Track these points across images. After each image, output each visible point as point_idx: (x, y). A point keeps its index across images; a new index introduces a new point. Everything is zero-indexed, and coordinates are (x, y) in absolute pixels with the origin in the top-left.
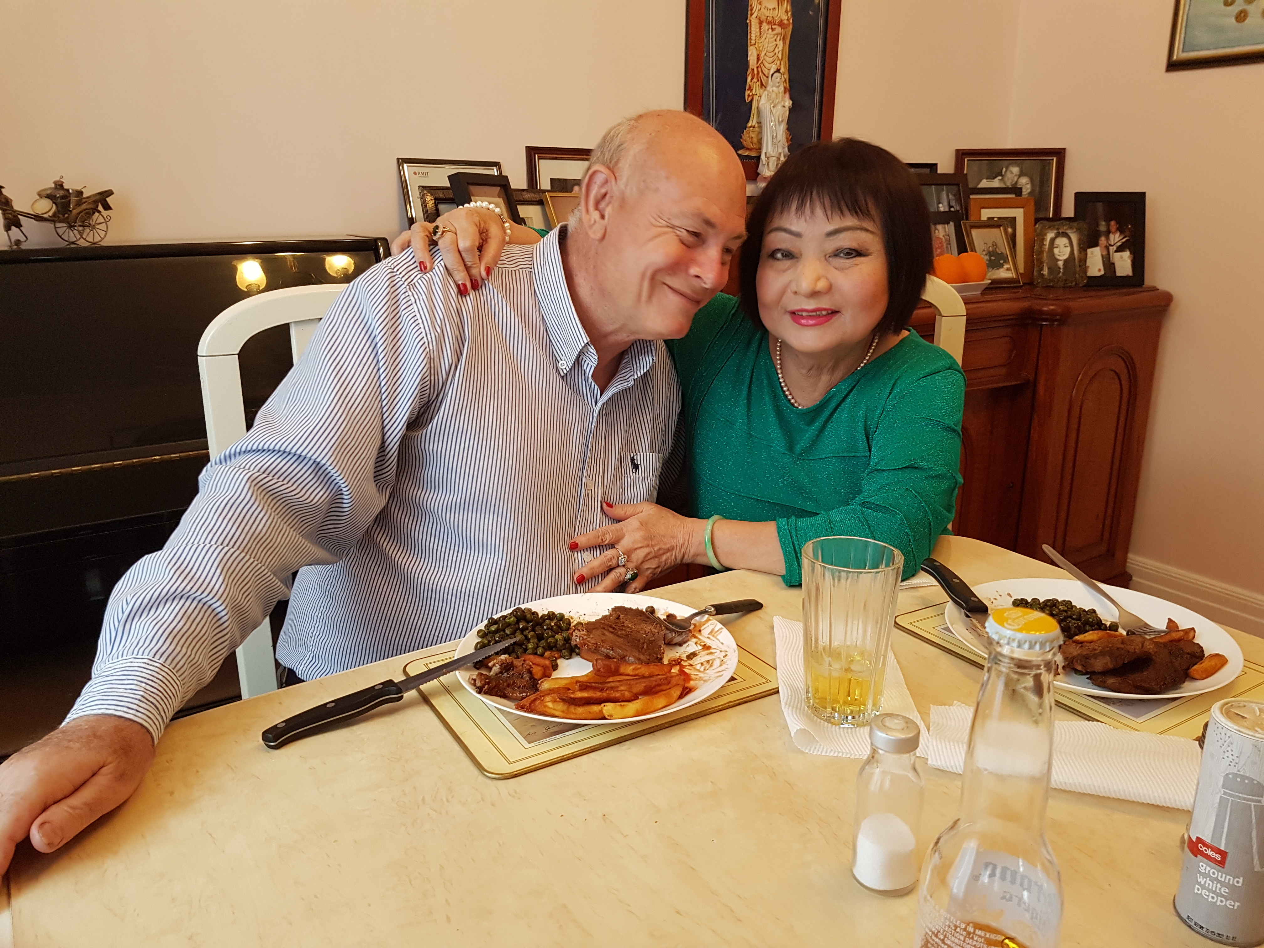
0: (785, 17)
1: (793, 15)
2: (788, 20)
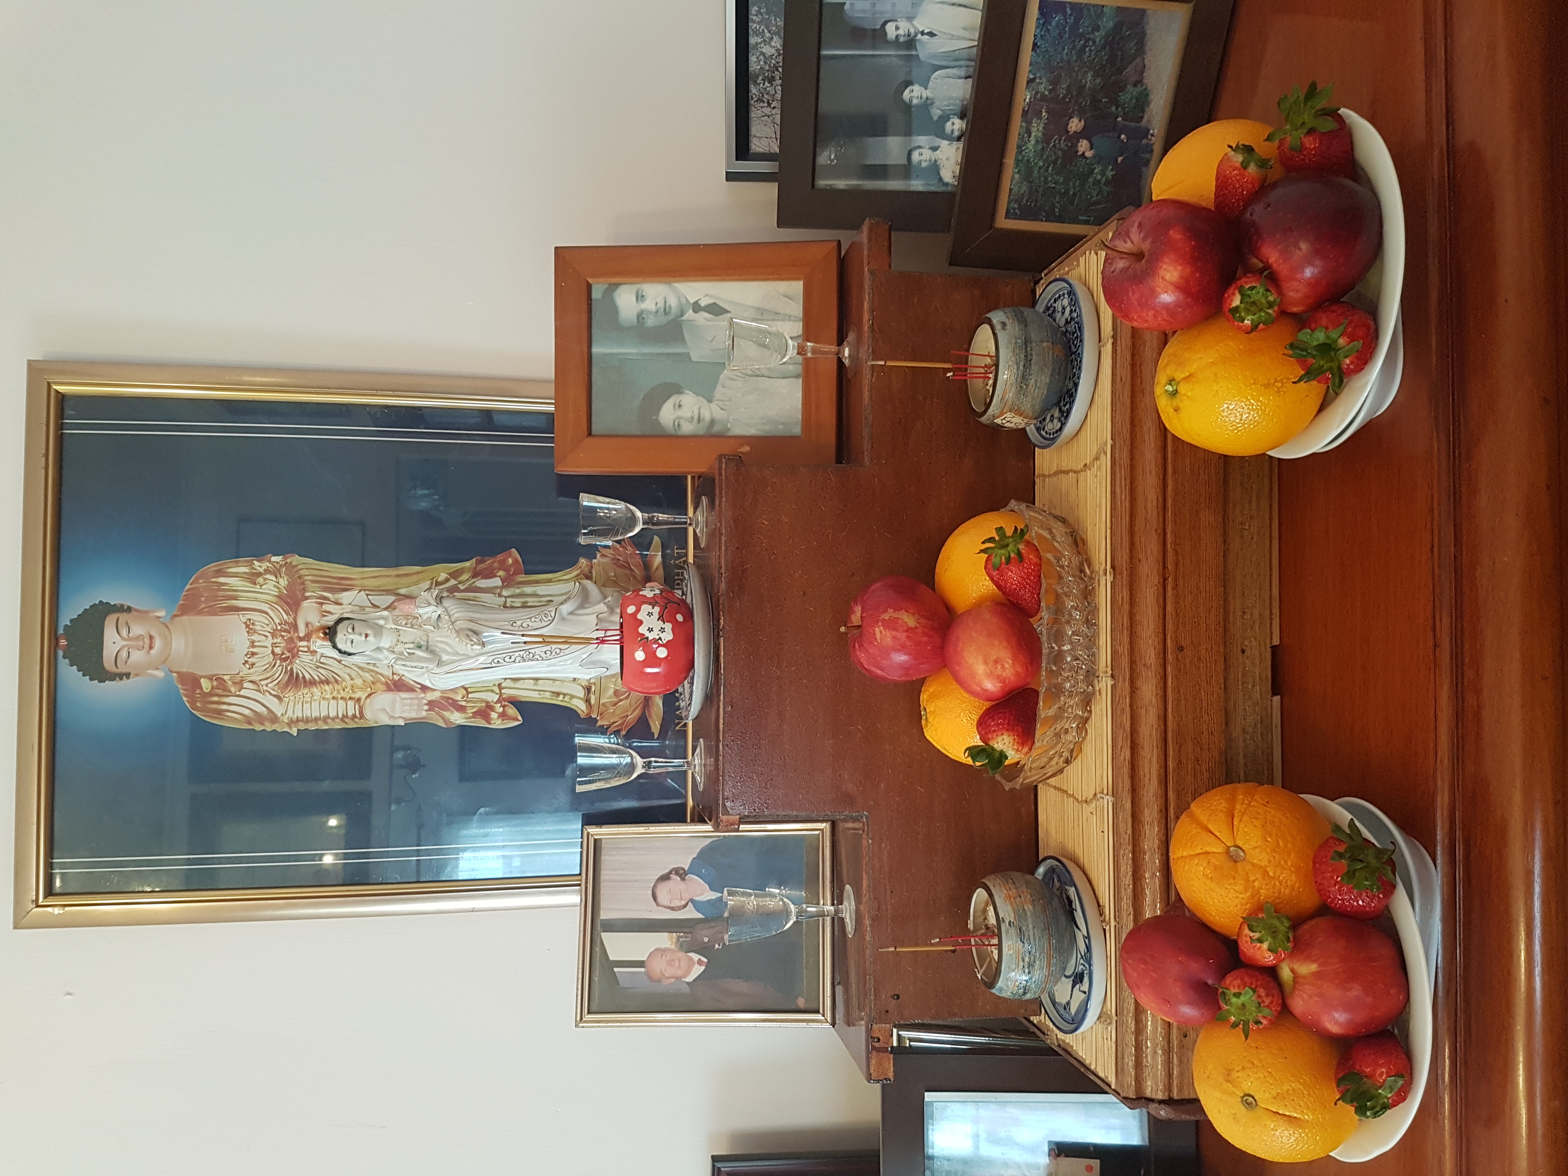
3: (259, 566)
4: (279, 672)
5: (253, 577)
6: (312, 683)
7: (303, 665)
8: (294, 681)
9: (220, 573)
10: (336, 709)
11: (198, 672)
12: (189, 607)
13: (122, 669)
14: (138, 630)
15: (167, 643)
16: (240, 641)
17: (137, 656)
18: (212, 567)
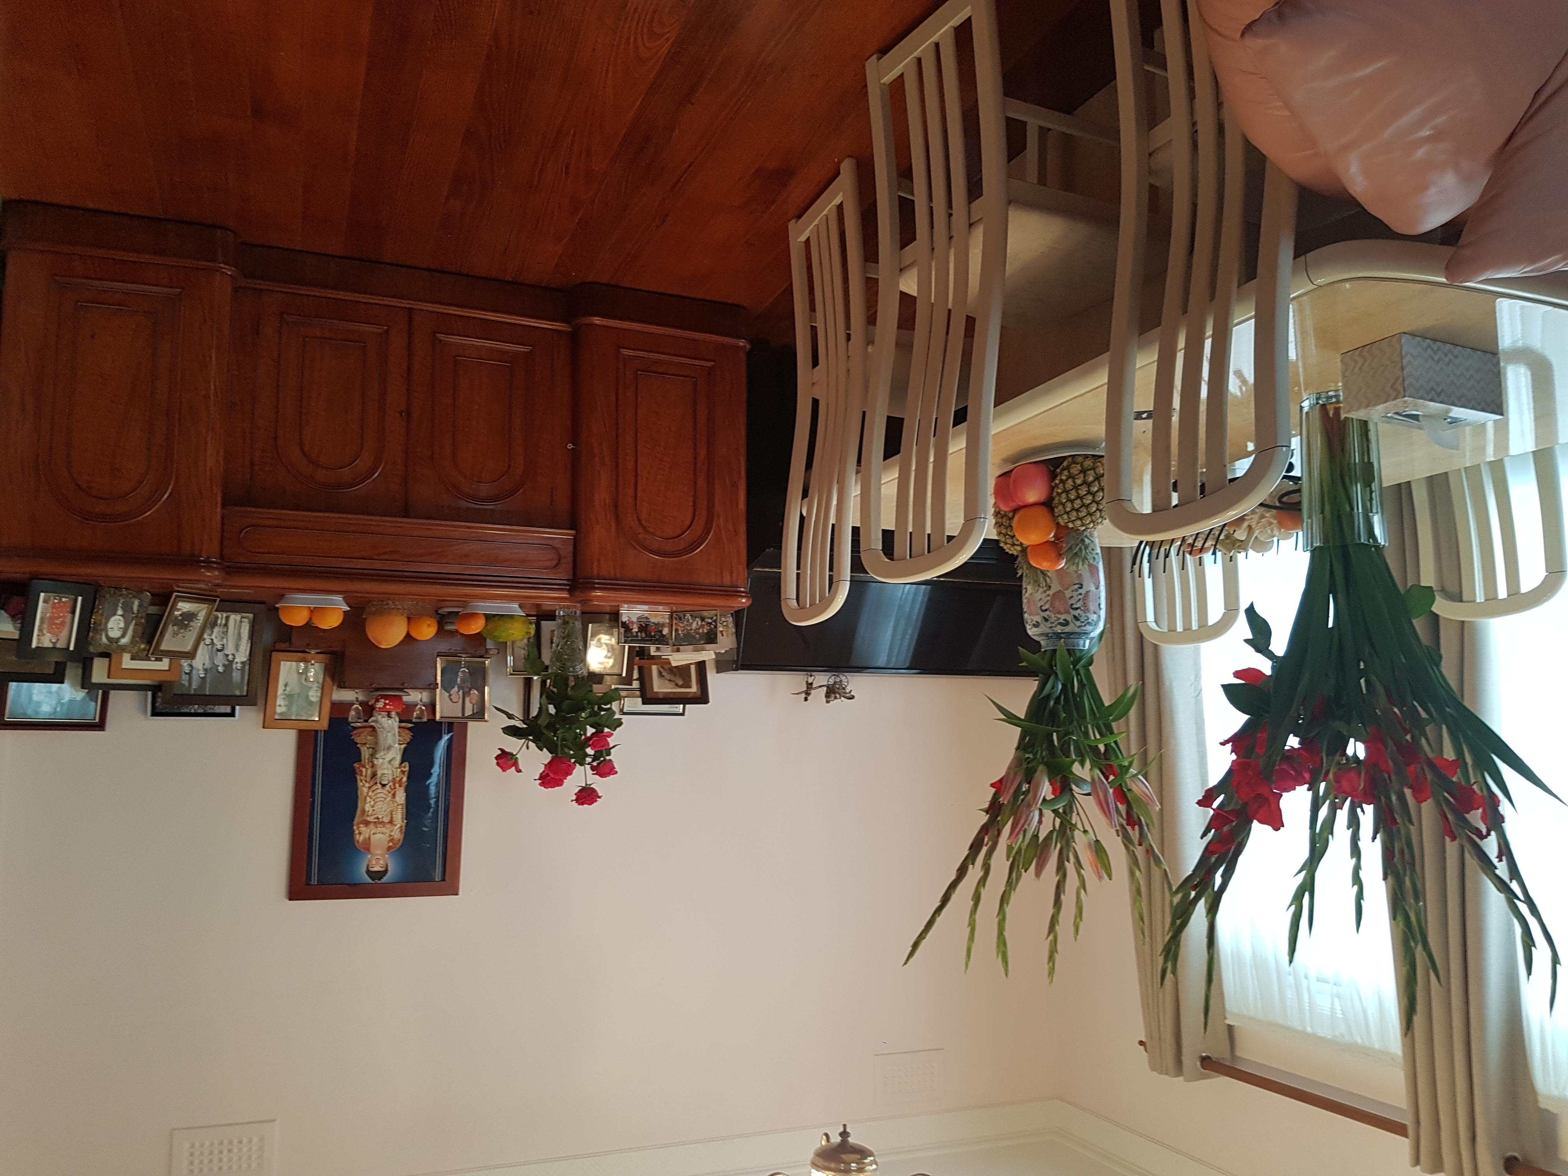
0: (363, 828)
1: (353, 831)
2: (358, 828)
3: (357, 832)
4: (388, 826)
5: (360, 834)
6: (392, 818)
7: (386, 820)
8: (391, 822)
9: (358, 842)
10: (400, 811)
11: (386, 846)
12: (368, 850)
13: (384, 866)
14: (374, 862)
15: (378, 854)
16: (378, 836)
17: (381, 862)
18: (356, 844)
